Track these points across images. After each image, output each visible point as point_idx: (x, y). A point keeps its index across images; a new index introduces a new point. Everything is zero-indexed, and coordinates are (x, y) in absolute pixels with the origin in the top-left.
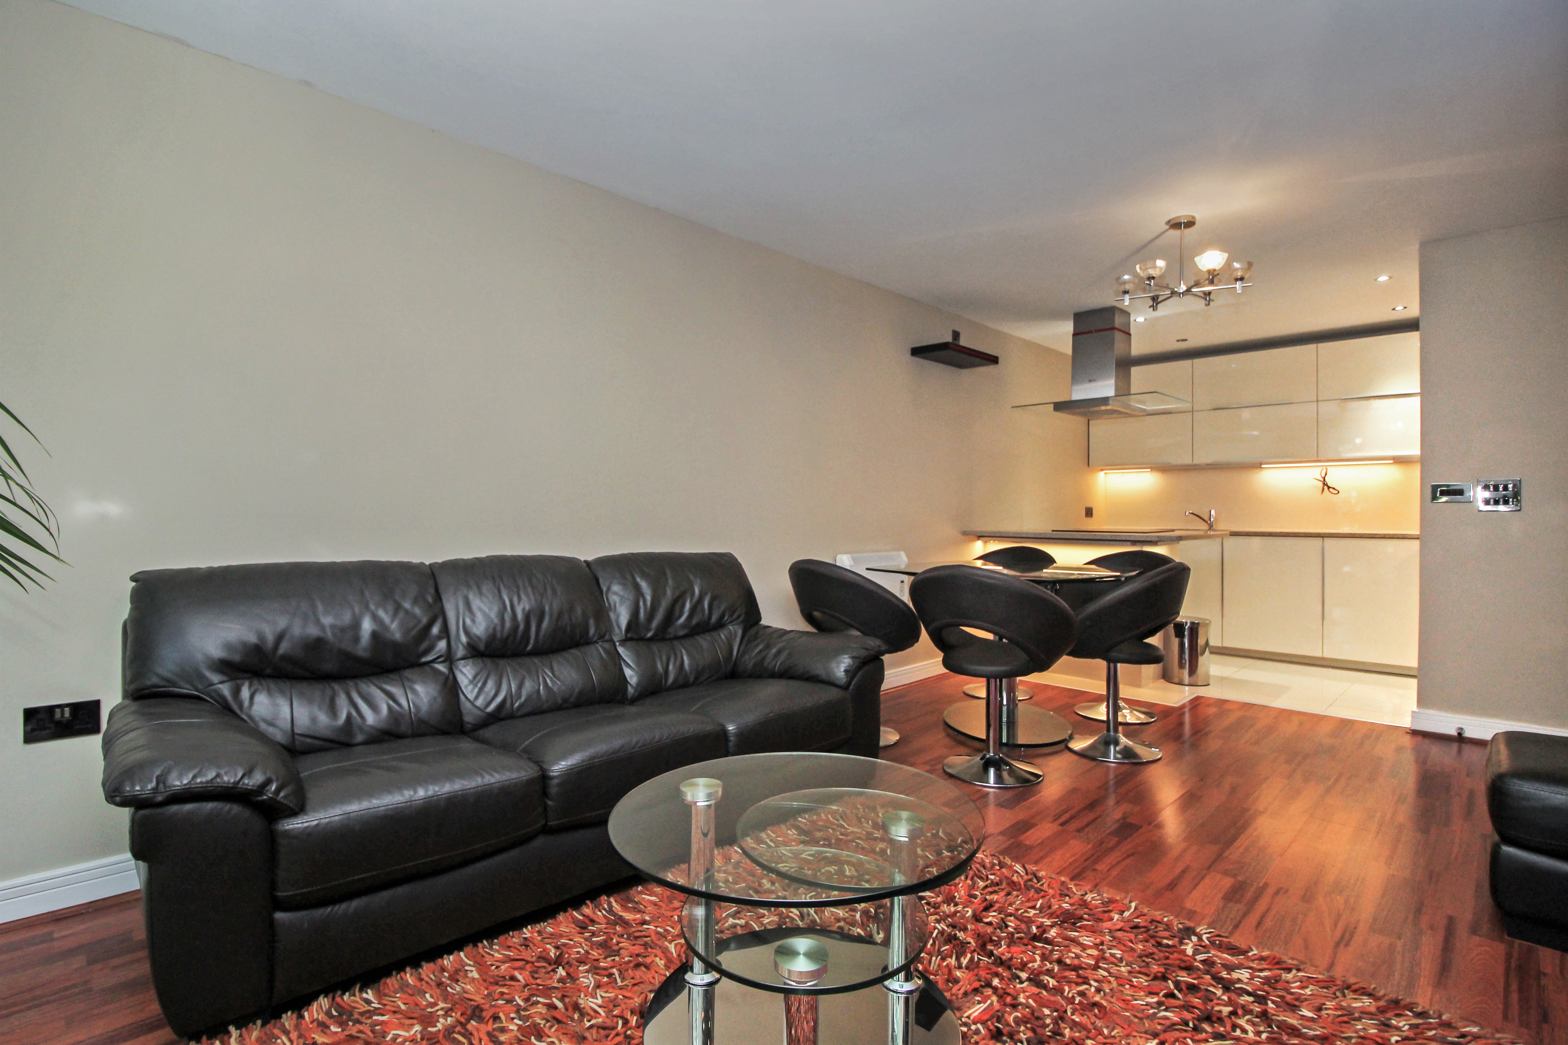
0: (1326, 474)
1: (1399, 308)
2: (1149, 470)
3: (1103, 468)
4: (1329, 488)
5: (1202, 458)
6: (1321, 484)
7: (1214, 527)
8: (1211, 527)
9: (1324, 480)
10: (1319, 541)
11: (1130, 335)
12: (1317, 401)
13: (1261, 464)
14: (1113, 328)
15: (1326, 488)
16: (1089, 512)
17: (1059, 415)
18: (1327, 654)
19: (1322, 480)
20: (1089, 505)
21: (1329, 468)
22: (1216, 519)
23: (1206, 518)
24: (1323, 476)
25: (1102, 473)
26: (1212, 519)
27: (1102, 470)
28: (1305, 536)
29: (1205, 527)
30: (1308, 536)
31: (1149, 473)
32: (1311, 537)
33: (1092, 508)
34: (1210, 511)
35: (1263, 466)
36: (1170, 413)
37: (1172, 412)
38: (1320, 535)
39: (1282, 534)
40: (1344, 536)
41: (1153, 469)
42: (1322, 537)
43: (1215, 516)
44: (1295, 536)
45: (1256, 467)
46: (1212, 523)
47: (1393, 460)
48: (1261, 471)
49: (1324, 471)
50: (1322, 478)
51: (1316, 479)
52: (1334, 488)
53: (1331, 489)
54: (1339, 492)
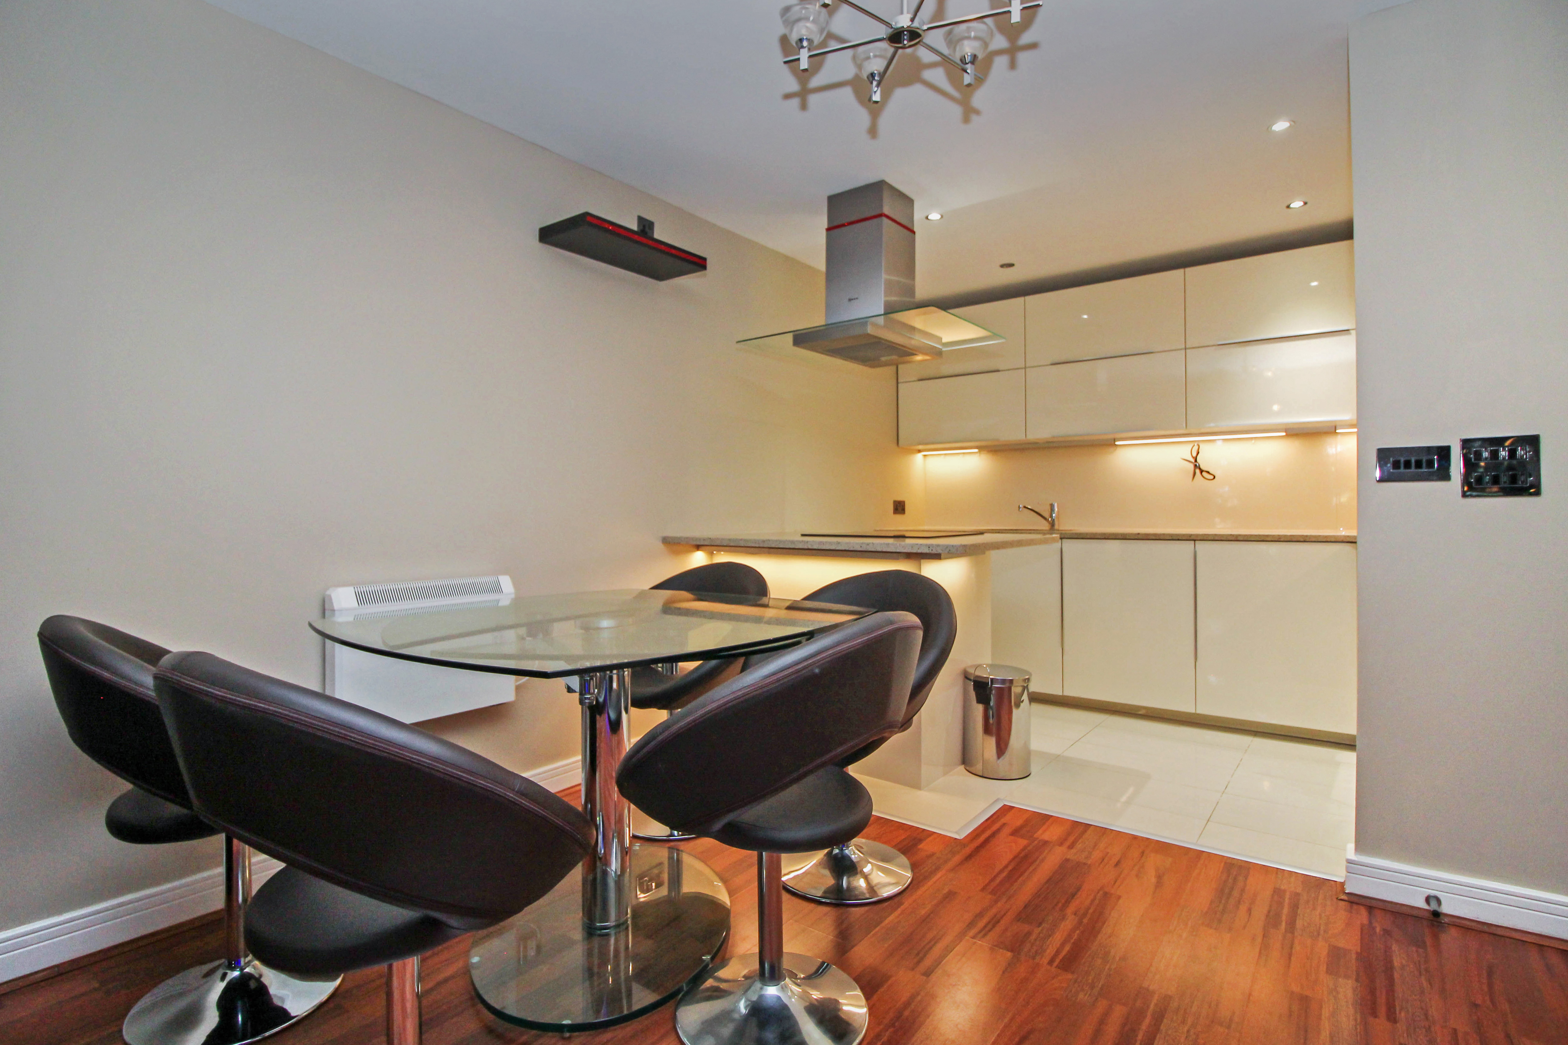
0: (1198, 453)
1: (1297, 204)
2: (976, 450)
3: (920, 447)
4: (1202, 471)
5: (1040, 432)
6: (1192, 466)
7: (1056, 527)
8: (1052, 525)
9: (1196, 461)
10: (1189, 546)
11: (914, 232)
12: (1185, 349)
13: (1115, 440)
14: (881, 215)
15: (1198, 471)
16: (899, 508)
17: (803, 353)
18: (1201, 710)
19: (1193, 460)
20: (899, 498)
21: (1202, 446)
22: (1058, 516)
23: (1047, 515)
24: (1194, 454)
25: (919, 456)
26: (1054, 515)
27: (919, 451)
28: (1170, 538)
29: (1045, 526)
30: (1174, 538)
31: (977, 455)
32: (1178, 540)
33: (904, 502)
34: (1052, 506)
35: (1117, 443)
36: (998, 371)
37: (1000, 369)
38: (1190, 537)
39: (1140, 537)
40: (1223, 539)
41: (981, 448)
42: (1195, 540)
43: (1058, 511)
44: (1157, 538)
45: (1110, 444)
46: (1053, 520)
47: (1286, 431)
48: (1115, 450)
49: (1196, 448)
50: (1193, 458)
51: (1186, 459)
52: (1208, 472)
53: (1204, 474)
54: (1214, 477)
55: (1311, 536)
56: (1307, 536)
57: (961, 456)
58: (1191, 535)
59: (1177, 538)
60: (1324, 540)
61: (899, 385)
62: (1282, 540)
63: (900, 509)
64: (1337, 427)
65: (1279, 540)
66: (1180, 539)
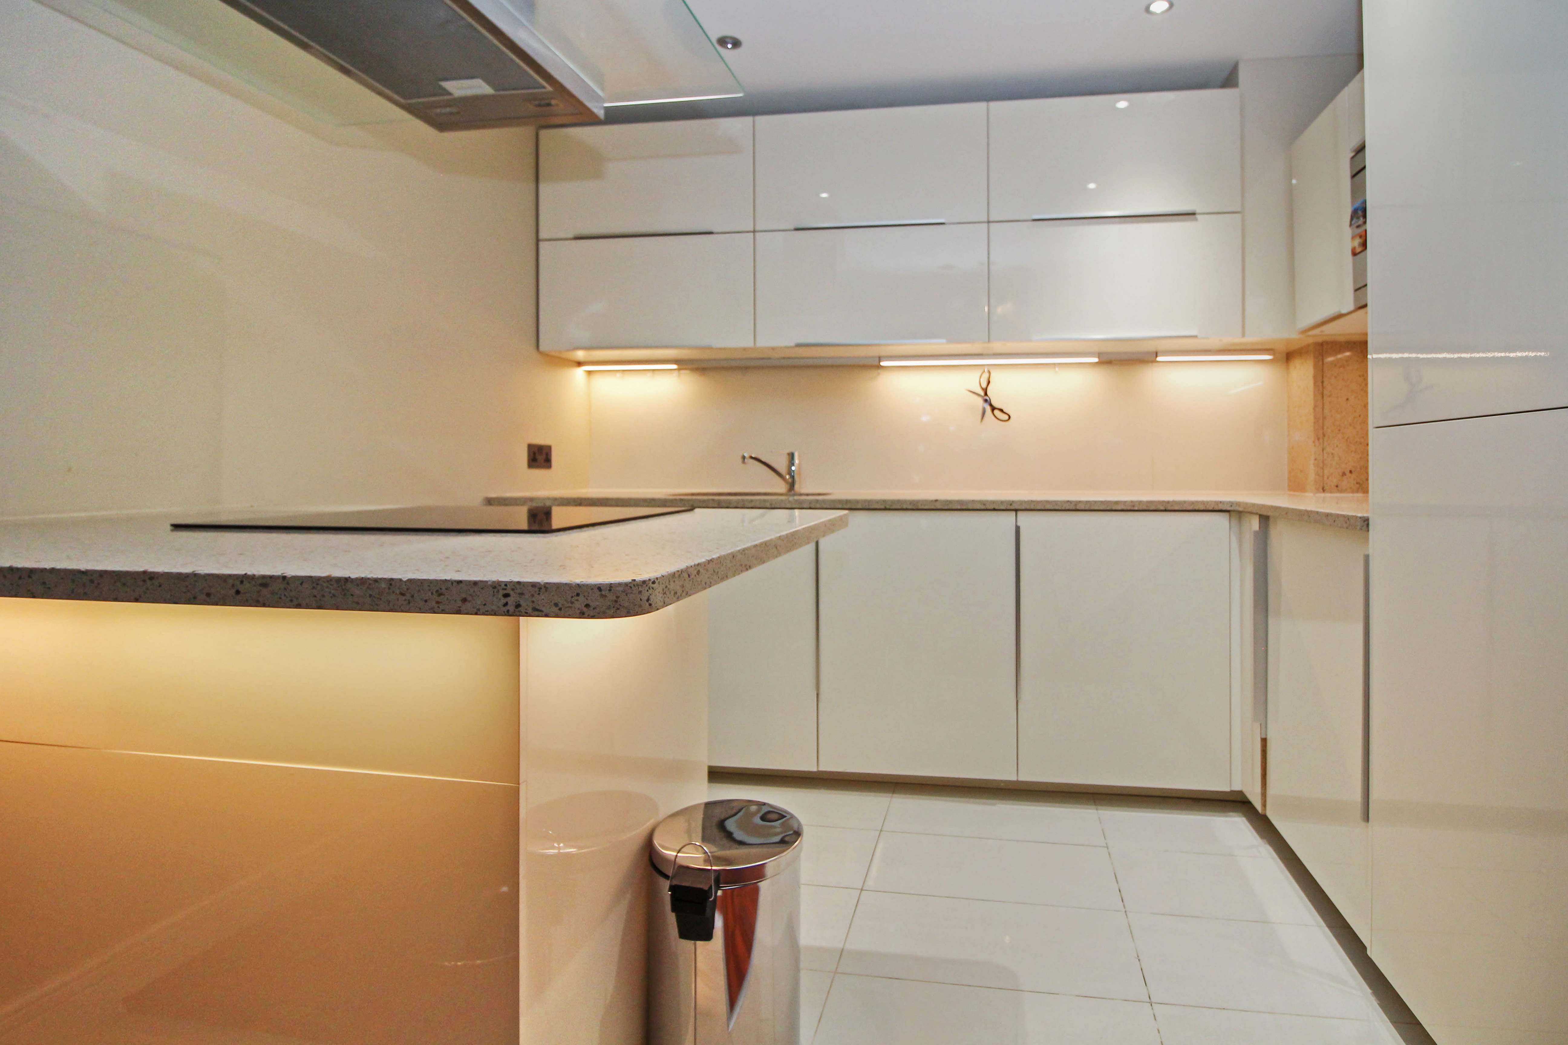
0: (989, 382)
2: (675, 367)
3: (580, 355)
4: (993, 409)
7: (799, 488)
8: (792, 485)
9: (986, 394)
10: (1007, 520)
13: (880, 359)
15: (988, 409)
20: (540, 442)
22: (802, 471)
23: (783, 470)
24: (984, 385)
25: (580, 372)
26: (793, 468)
27: (579, 364)
28: (983, 507)
29: (780, 487)
30: (989, 507)
31: (676, 373)
32: (994, 510)
33: (549, 448)
34: (791, 456)
35: (882, 364)
36: (711, 233)
37: (714, 230)
38: (1011, 505)
39: (939, 506)
40: (1057, 508)
41: (682, 364)
42: (1016, 510)
43: (800, 464)
44: (964, 507)
45: (873, 365)
46: (793, 477)
47: (1099, 355)
48: (879, 374)
49: (986, 375)
50: (983, 389)
51: (973, 391)
52: (1001, 410)
53: (996, 412)
54: (1010, 417)
55: (1173, 501)
56: (1168, 502)
57: (649, 374)
58: (1011, 503)
59: (992, 507)
60: (1190, 508)
61: (541, 244)
62: (1136, 508)
63: (540, 458)
64: (1159, 354)
65: (1132, 508)
66: (997, 508)
